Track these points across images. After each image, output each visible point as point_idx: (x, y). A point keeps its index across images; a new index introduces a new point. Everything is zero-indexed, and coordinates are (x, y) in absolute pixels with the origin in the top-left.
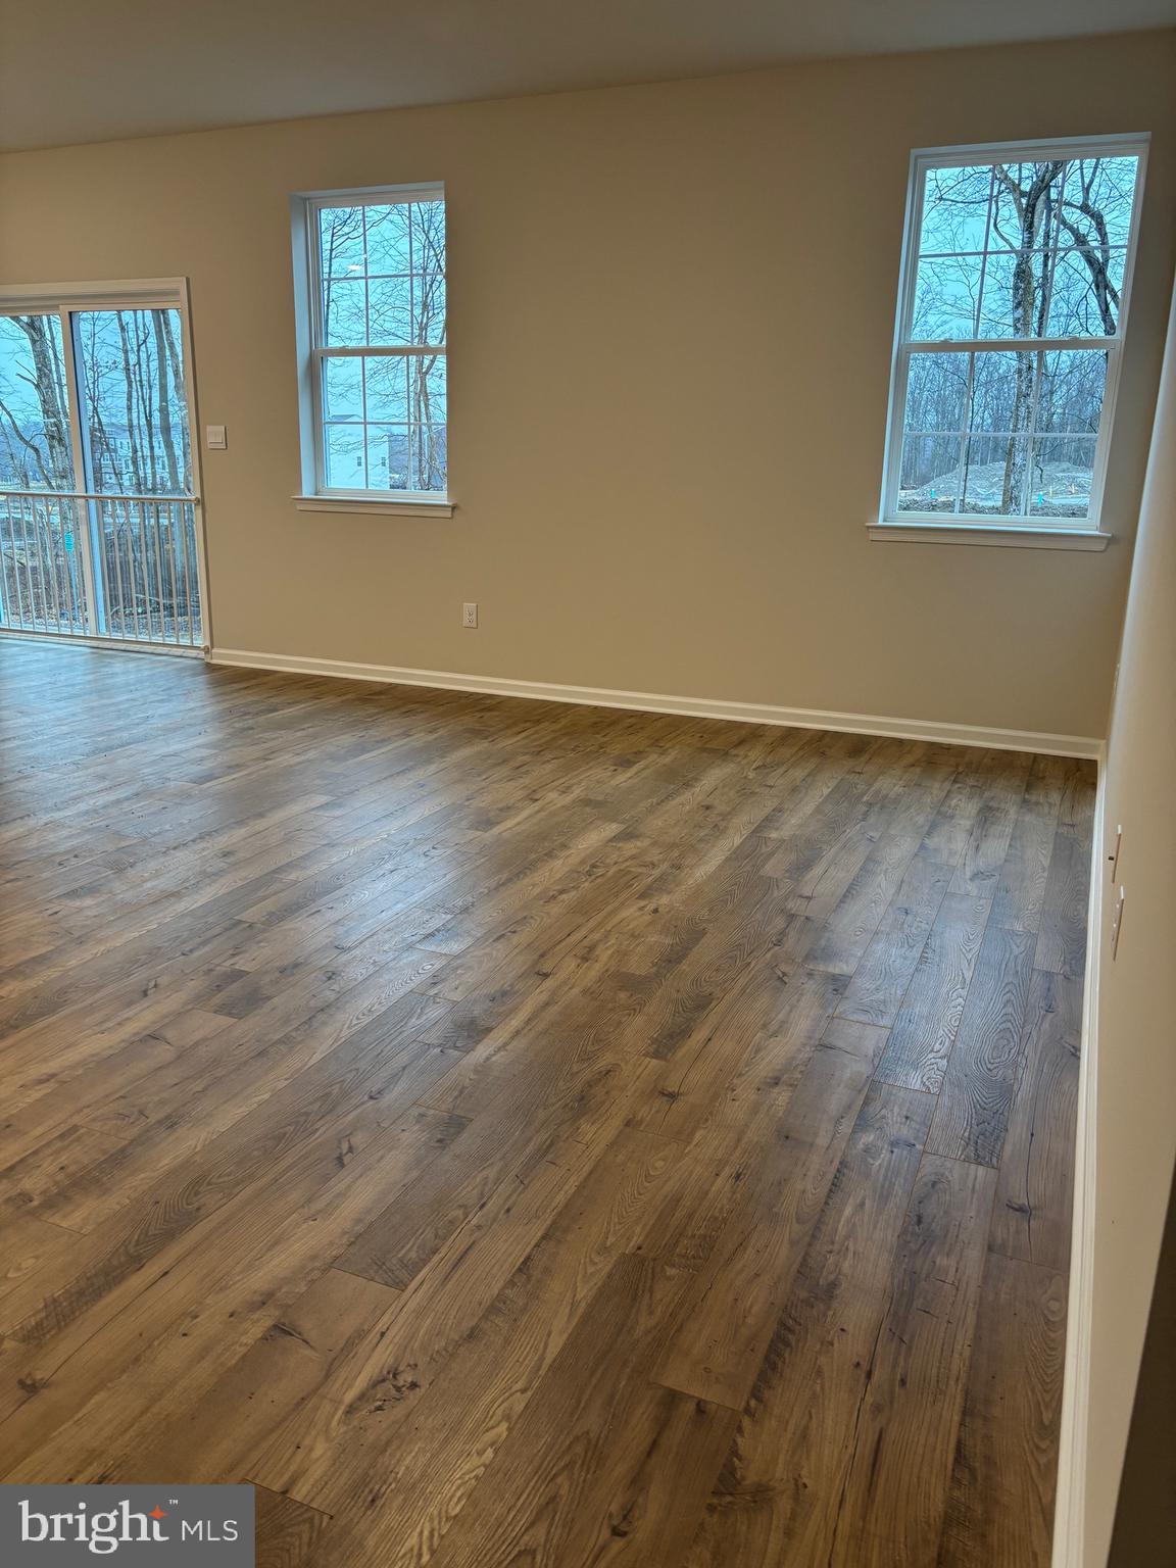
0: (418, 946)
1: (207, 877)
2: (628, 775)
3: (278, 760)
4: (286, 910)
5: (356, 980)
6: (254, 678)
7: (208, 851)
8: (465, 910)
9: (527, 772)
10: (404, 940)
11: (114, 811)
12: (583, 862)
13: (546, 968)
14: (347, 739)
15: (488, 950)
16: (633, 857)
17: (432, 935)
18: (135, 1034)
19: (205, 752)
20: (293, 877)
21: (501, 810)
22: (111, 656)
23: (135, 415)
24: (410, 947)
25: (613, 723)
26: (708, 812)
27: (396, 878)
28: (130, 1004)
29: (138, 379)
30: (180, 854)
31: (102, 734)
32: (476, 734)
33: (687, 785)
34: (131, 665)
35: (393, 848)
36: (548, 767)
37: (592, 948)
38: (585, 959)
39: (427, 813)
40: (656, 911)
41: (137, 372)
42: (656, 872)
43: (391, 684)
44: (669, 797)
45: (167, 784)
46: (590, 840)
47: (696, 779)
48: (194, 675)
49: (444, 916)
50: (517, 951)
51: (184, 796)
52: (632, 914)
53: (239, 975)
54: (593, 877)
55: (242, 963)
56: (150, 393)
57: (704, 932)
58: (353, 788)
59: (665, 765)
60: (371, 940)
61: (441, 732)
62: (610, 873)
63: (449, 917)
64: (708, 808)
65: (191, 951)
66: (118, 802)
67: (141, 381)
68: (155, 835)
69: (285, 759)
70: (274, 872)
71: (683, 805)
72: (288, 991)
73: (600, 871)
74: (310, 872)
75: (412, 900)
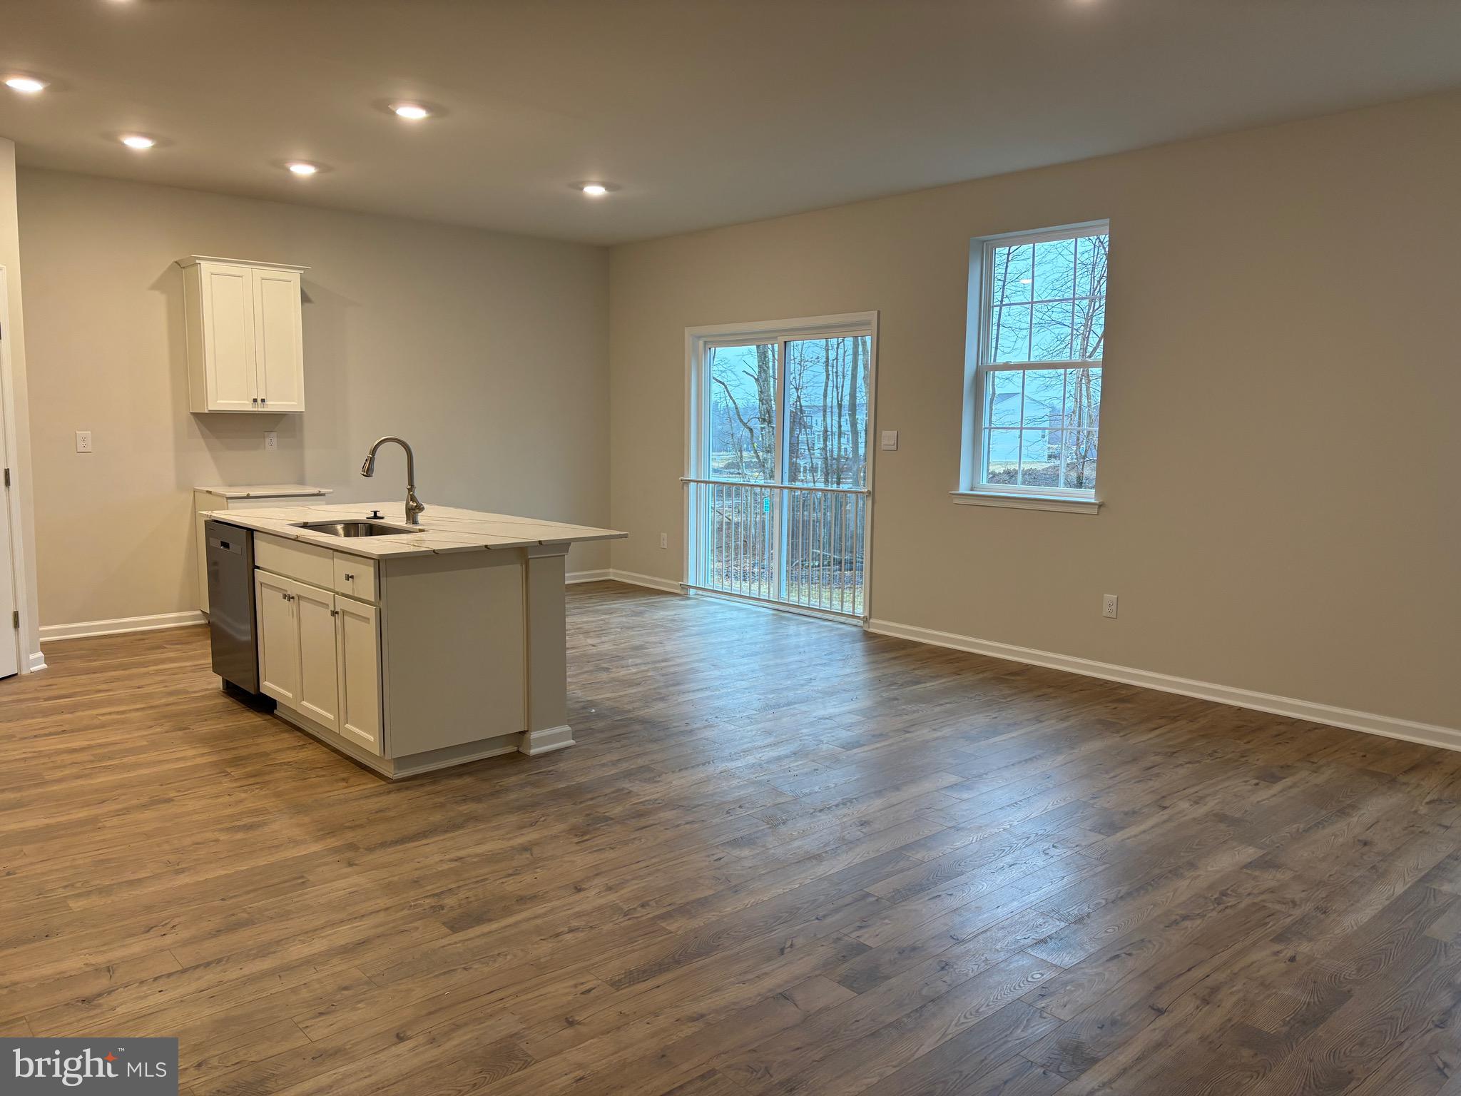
0: (1029, 950)
1: (846, 844)
2: (1272, 792)
3: (918, 733)
4: (910, 890)
5: (967, 975)
6: (903, 649)
7: (849, 818)
8: (1080, 920)
9: (1158, 775)
10: (1017, 941)
11: (774, 767)
12: (1211, 887)
13: (1162, 1003)
14: (980, 720)
15: (1100, 969)
16: (1272, 891)
17: (1044, 941)
18: (770, 990)
19: (855, 718)
20: (919, 856)
21: (1126, 814)
22: (788, 619)
23: (829, 400)
24: (1022, 950)
25: (1260, 729)
26: (1367, 848)
27: (1015, 873)
28: (769, 959)
29: (835, 370)
30: (823, 817)
31: (773, 692)
32: (1108, 726)
33: (1343, 812)
34: (803, 628)
35: (1014, 840)
36: (1182, 771)
37: (1215, 990)
38: (1206, 1001)
39: (1050, 808)
40: (1292, 959)
41: (835, 365)
42: (1297, 913)
43: (1027, 665)
44: (1319, 825)
45: (820, 746)
46: (1224, 862)
47: (1353, 807)
48: (854, 642)
49: (1058, 923)
50: (1130, 977)
51: (834, 760)
52: (1263, 956)
53: (860, 949)
54: (1222, 907)
55: (867, 938)
56: (843, 381)
57: (1348, 995)
58: (982, 771)
59: (1316, 785)
60: (984, 935)
61: (1072, 721)
62: (1242, 905)
63: (1063, 924)
64: (1365, 844)
65: (825, 916)
66: (779, 758)
67: (837, 372)
68: (805, 795)
69: (924, 733)
70: (903, 848)
71: (1336, 836)
72: (904, 974)
73: (1231, 901)
74: (934, 854)
75: (1027, 899)
